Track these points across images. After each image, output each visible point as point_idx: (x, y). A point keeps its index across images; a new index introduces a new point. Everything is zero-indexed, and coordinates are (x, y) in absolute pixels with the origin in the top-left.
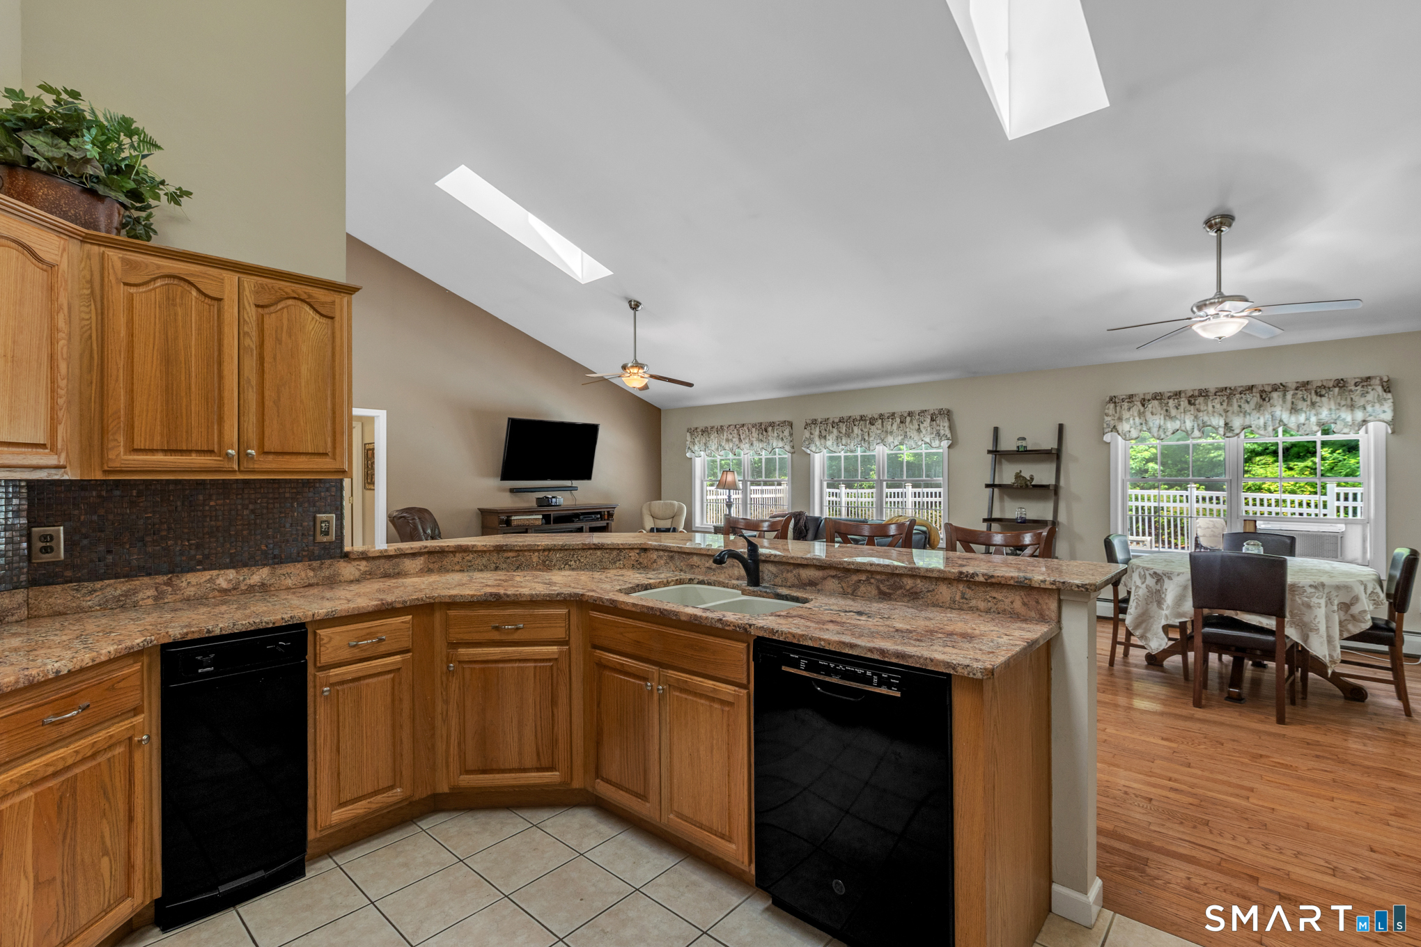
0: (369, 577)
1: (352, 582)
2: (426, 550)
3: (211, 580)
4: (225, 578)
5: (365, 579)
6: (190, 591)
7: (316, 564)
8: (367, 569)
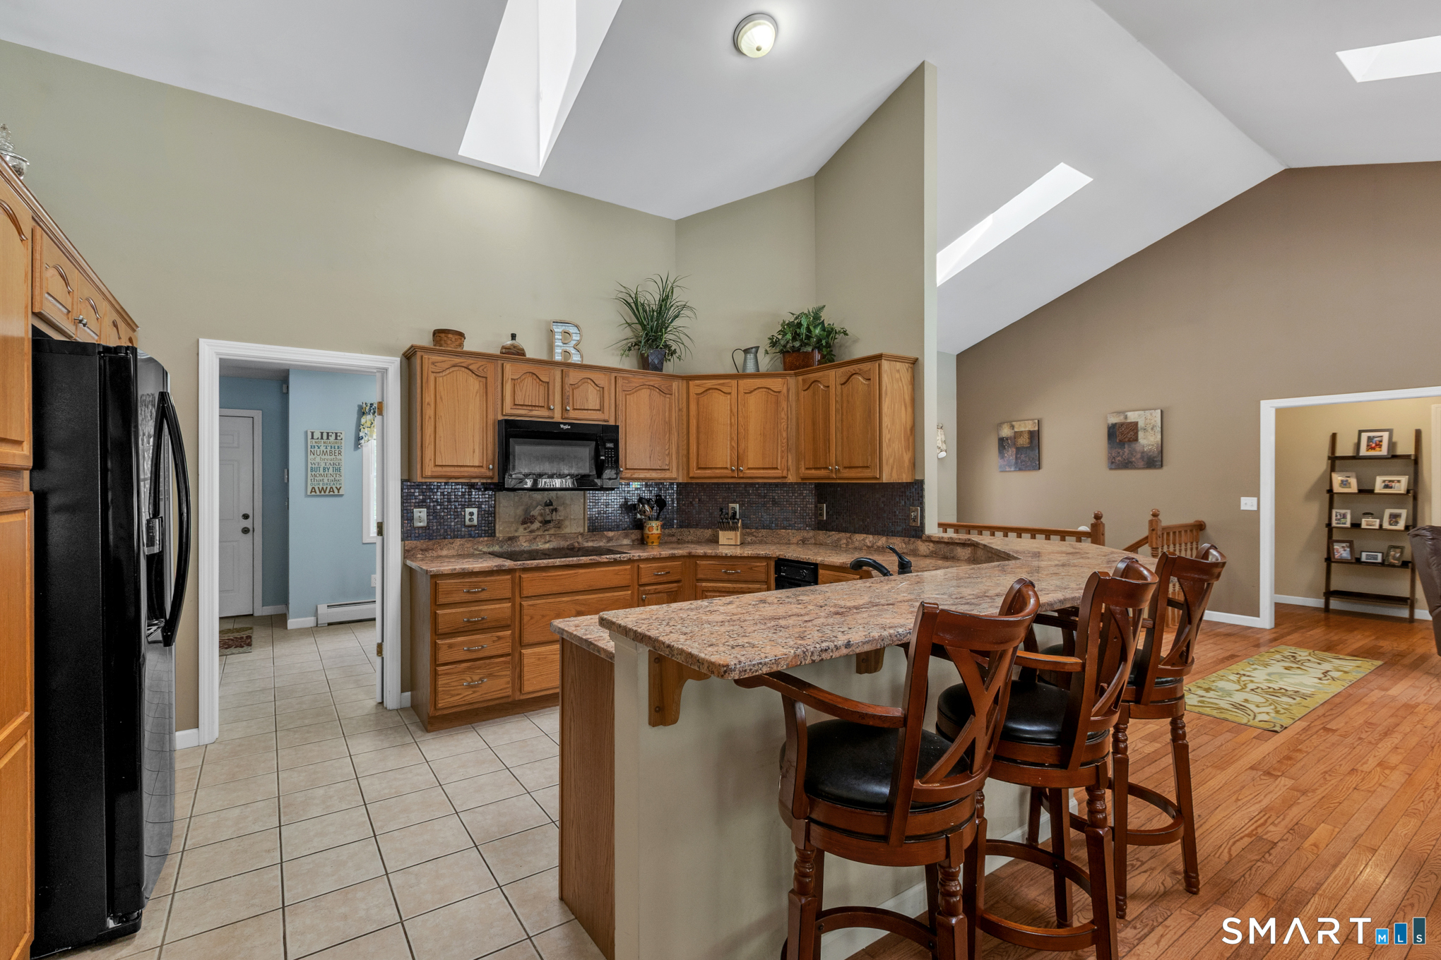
0: (934, 555)
1: (922, 556)
2: (969, 542)
3: (864, 540)
4: (869, 539)
5: (932, 556)
6: (857, 544)
7: (907, 539)
8: (934, 549)
